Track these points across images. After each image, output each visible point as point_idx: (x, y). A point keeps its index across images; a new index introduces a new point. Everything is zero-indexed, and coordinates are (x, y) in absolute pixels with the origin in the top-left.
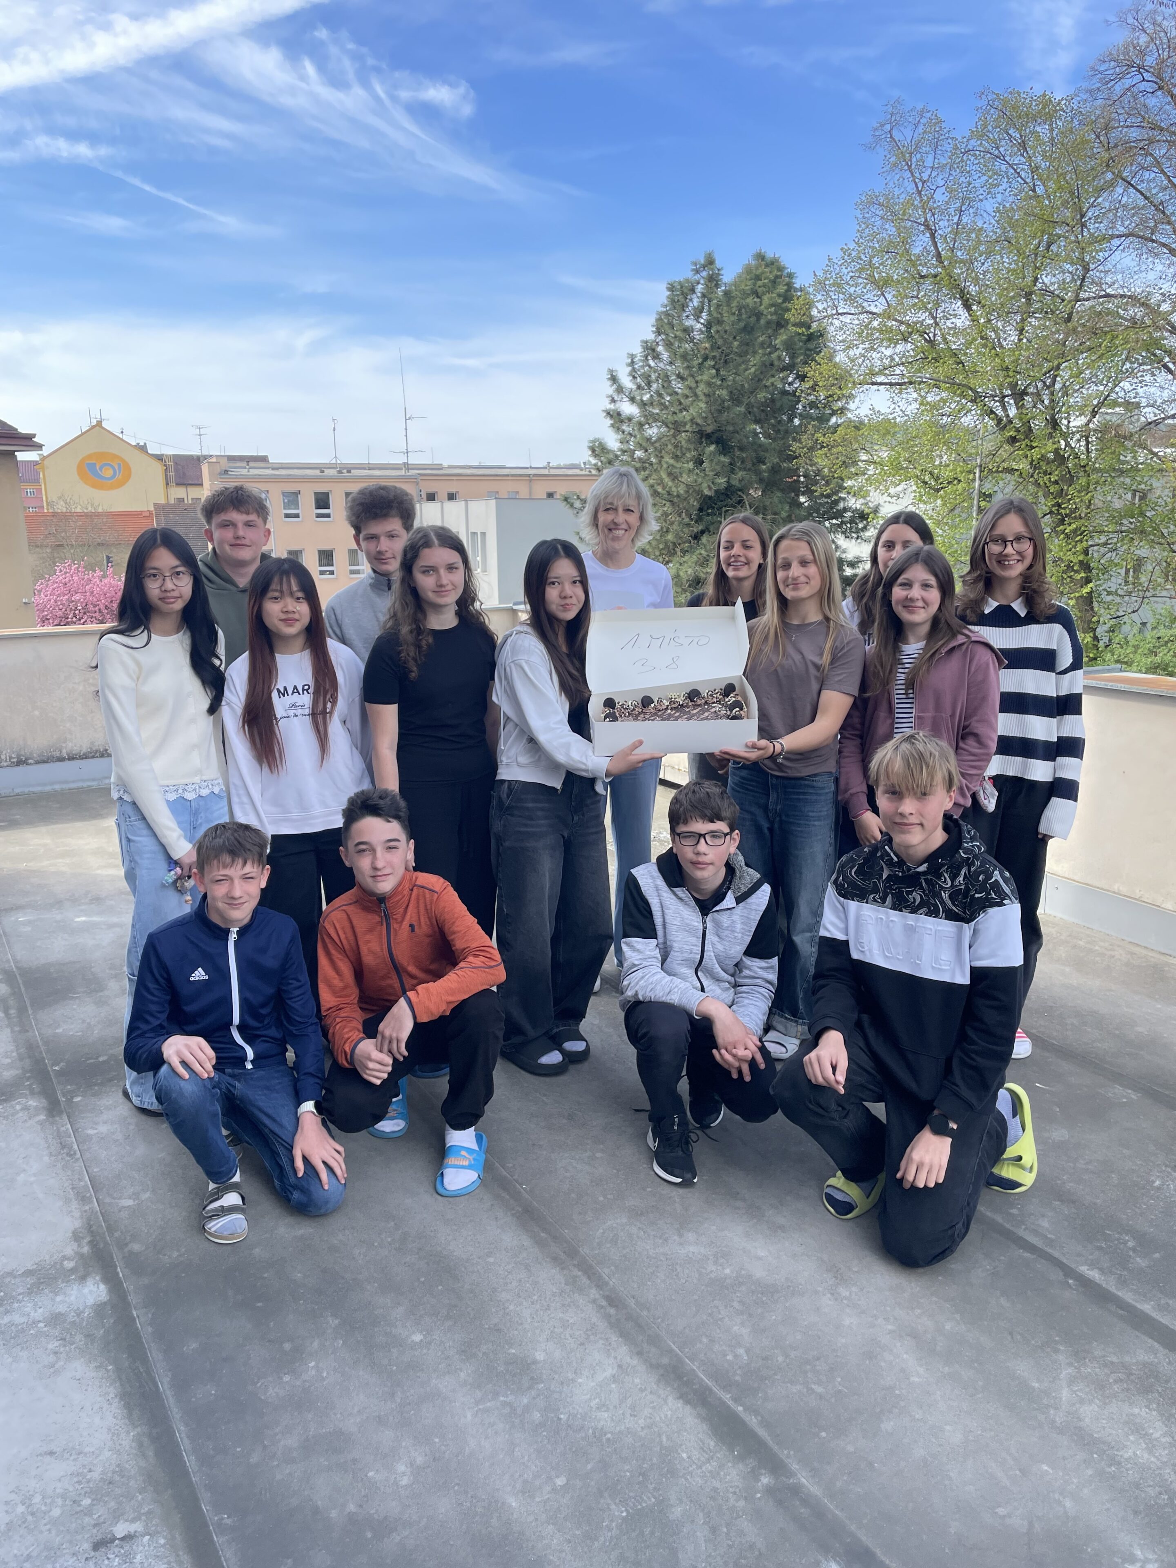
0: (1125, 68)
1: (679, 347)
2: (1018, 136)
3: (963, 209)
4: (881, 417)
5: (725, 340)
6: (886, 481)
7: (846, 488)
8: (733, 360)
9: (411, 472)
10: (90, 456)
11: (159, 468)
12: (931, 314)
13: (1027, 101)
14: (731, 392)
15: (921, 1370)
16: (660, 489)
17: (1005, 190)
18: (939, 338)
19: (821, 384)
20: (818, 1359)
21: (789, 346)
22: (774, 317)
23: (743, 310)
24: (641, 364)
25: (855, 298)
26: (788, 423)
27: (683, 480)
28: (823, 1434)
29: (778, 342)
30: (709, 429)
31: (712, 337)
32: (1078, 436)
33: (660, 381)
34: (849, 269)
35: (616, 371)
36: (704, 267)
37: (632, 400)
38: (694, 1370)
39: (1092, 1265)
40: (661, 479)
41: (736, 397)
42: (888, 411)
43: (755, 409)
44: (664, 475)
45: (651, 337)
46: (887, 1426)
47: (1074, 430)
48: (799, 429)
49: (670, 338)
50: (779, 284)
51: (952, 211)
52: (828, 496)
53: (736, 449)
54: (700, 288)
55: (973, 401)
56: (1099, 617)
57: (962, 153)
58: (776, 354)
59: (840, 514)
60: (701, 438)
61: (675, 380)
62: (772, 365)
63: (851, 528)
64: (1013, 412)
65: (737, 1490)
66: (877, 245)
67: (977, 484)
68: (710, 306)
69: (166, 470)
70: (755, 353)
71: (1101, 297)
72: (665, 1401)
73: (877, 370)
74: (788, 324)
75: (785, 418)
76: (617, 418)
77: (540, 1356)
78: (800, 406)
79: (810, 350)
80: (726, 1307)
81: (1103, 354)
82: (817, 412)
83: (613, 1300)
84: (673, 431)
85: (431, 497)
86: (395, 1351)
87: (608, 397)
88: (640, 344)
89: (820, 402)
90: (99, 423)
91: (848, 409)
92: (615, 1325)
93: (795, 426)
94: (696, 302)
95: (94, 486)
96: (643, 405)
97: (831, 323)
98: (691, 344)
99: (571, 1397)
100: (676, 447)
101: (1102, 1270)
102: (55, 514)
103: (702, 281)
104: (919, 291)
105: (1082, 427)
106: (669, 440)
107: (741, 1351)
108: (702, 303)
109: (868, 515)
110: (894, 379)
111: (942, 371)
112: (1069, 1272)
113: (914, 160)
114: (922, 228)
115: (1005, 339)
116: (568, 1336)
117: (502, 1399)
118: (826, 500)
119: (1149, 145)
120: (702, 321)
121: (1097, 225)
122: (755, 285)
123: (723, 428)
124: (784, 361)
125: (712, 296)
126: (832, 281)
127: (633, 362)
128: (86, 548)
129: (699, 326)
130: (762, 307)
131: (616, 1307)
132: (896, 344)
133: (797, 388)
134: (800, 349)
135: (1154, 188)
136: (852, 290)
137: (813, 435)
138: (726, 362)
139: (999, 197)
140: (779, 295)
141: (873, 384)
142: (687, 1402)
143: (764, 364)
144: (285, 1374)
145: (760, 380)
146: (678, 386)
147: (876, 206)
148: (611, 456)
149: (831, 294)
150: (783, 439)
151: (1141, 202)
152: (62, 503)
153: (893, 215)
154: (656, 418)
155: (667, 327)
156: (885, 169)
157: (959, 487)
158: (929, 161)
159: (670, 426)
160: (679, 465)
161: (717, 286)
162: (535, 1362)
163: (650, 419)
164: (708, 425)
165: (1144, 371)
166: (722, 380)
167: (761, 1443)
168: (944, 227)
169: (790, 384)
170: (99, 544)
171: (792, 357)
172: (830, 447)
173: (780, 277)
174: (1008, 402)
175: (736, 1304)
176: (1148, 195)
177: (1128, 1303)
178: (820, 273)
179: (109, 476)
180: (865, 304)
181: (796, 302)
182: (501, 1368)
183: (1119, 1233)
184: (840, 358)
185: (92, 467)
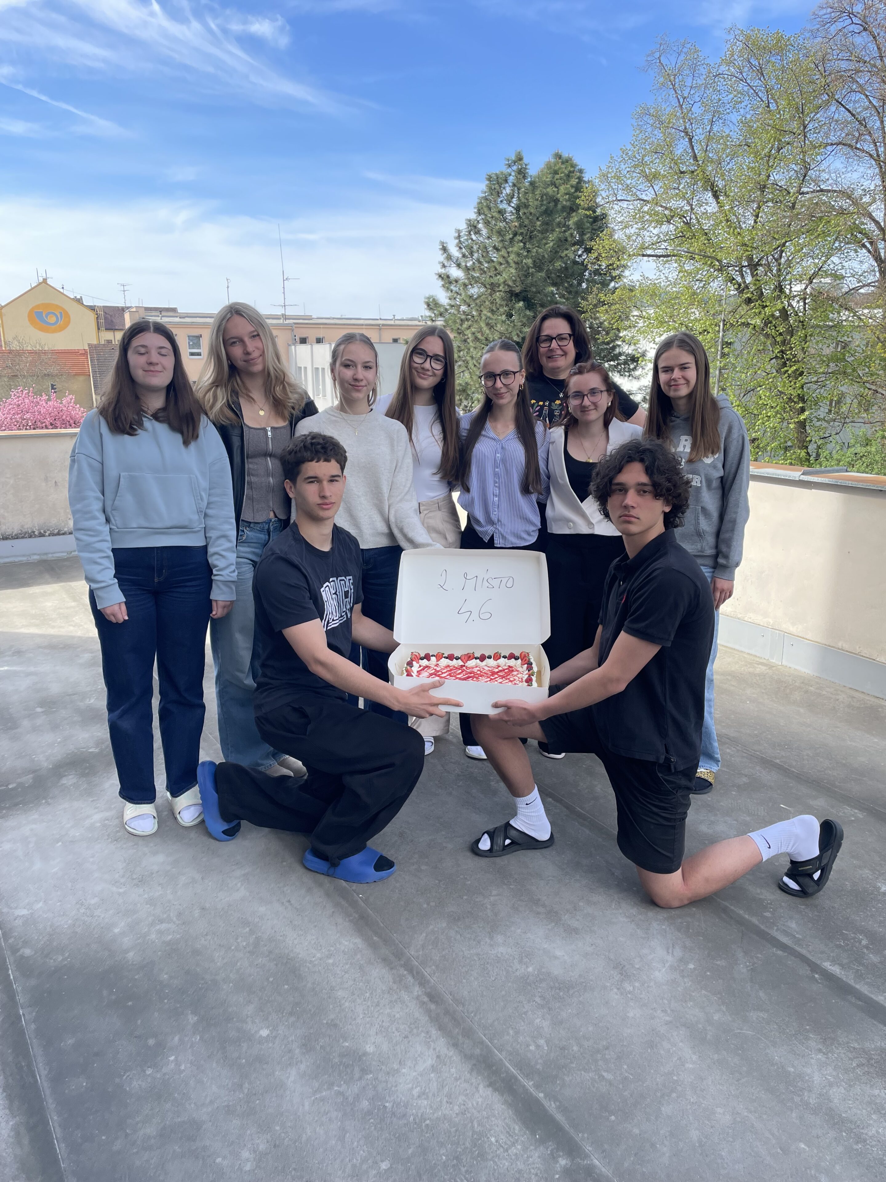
0: (839, 13)
1: (495, 225)
2: (757, 64)
3: (714, 120)
4: (649, 282)
5: (530, 221)
6: (652, 332)
7: (621, 337)
8: (536, 236)
9: (288, 322)
10: (38, 306)
11: (92, 316)
12: (688, 203)
13: (765, 37)
14: (534, 261)
15: (694, 1058)
16: (479, 336)
17: (746, 106)
18: (694, 221)
19: (603, 255)
20: (607, 1048)
21: (579, 226)
22: (568, 204)
23: (545, 197)
24: (466, 238)
25: (631, 188)
26: (578, 286)
27: (497, 329)
28: (613, 1118)
29: (571, 223)
30: (518, 290)
31: (520, 218)
32: (797, 298)
33: (480, 251)
34: (626, 165)
35: (447, 243)
36: (515, 162)
37: (459, 266)
38: (501, 1060)
39: (834, 962)
40: (481, 328)
41: (539, 265)
42: (655, 277)
43: (553, 275)
44: (483, 325)
45: (473, 216)
46: (666, 1110)
47: (795, 293)
48: (585, 291)
49: (488, 218)
50: (572, 177)
51: (706, 121)
52: (608, 343)
53: (538, 305)
54: (511, 179)
55: (720, 270)
56: (812, 437)
57: (714, 76)
58: (569, 232)
59: (616, 357)
60: (511, 297)
61: (492, 251)
62: (566, 240)
63: (625, 368)
64: (749, 279)
65: (539, 1172)
66: (648, 147)
67: (721, 334)
68: (519, 193)
69: (97, 318)
70: (553, 230)
71: (818, 191)
72: (477, 1088)
73: (647, 245)
74: (578, 209)
75: (575, 282)
76: (446, 280)
77: (370, 1048)
78: (587, 274)
79: (595, 230)
80: (529, 1002)
81: (819, 235)
82: (600, 278)
83: (434, 997)
84: (490, 290)
85: (303, 341)
86: (245, 1045)
87: (440, 263)
88: (464, 222)
89: (602, 270)
90: (45, 281)
91: (625, 277)
92: (435, 1019)
93: (583, 289)
94: (508, 190)
95: (42, 330)
96: (467, 269)
97: (612, 207)
98: (504, 223)
99: (396, 1086)
100: (492, 303)
101: (842, 966)
102: (10, 352)
103: (513, 174)
104: (680, 184)
105: (800, 292)
106: (487, 298)
107: (542, 1042)
108: (513, 191)
109: (638, 358)
110: (659, 252)
111: (696, 246)
112: (815, 967)
113: (677, 80)
114: (683, 134)
115: (745, 223)
116: (394, 1029)
117: (336, 1088)
118: (606, 347)
119: (855, 74)
120: (513, 205)
121: (815, 135)
122: (553, 178)
123: (528, 289)
124: (575, 237)
125: (521, 185)
126: (613, 174)
127: (459, 236)
128: (35, 378)
129: (510, 209)
130: (559, 195)
131: (436, 1003)
132: (662, 224)
133: (584, 260)
134: (588, 228)
135: (859, 107)
136: (629, 182)
137: (597, 295)
138: (530, 237)
139: (742, 111)
140: (572, 186)
141: (644, 255)
142: (496, 1090)
143: (560, 240)
144: (148, 1067)
145: (557, 252)
146: (494, 256)
147: (647, 116)
148: (442, 310)
149: (612, 184)
150: (573, 298)
151: (850, 118)
152: (16, 343)
153: (661, 123)
154: (477, 280)
155: (485, 209)
156: (654, 88)
157: (708, 336)
158: (689, 82)
159: (488, 286)
160: (495, 317)
161: (524, 177)
162: (365, 1054)
163: (472, 281)
164: (517, 286)
165: (849, 248)
166: (528, 252)
167: (560, 1128)
168: (699, 134)
169: (580, 256)
170: (45, 375)
171: (582, 234)
172: (610, 305)
173: (573, 172)
174: (745, 272)
175: (538, 999)
176: (854, 112)
177: (865, 995)
178: (604, 168)
179: (53, 322)
180: (638, 193)
181: (585, 190)
182: (336, 1060)
183: (854, 933)
184: (619, 235)
185: (39, 315)
